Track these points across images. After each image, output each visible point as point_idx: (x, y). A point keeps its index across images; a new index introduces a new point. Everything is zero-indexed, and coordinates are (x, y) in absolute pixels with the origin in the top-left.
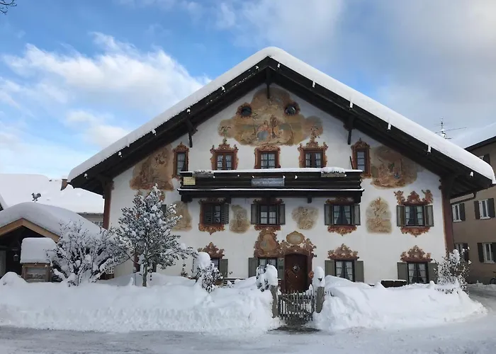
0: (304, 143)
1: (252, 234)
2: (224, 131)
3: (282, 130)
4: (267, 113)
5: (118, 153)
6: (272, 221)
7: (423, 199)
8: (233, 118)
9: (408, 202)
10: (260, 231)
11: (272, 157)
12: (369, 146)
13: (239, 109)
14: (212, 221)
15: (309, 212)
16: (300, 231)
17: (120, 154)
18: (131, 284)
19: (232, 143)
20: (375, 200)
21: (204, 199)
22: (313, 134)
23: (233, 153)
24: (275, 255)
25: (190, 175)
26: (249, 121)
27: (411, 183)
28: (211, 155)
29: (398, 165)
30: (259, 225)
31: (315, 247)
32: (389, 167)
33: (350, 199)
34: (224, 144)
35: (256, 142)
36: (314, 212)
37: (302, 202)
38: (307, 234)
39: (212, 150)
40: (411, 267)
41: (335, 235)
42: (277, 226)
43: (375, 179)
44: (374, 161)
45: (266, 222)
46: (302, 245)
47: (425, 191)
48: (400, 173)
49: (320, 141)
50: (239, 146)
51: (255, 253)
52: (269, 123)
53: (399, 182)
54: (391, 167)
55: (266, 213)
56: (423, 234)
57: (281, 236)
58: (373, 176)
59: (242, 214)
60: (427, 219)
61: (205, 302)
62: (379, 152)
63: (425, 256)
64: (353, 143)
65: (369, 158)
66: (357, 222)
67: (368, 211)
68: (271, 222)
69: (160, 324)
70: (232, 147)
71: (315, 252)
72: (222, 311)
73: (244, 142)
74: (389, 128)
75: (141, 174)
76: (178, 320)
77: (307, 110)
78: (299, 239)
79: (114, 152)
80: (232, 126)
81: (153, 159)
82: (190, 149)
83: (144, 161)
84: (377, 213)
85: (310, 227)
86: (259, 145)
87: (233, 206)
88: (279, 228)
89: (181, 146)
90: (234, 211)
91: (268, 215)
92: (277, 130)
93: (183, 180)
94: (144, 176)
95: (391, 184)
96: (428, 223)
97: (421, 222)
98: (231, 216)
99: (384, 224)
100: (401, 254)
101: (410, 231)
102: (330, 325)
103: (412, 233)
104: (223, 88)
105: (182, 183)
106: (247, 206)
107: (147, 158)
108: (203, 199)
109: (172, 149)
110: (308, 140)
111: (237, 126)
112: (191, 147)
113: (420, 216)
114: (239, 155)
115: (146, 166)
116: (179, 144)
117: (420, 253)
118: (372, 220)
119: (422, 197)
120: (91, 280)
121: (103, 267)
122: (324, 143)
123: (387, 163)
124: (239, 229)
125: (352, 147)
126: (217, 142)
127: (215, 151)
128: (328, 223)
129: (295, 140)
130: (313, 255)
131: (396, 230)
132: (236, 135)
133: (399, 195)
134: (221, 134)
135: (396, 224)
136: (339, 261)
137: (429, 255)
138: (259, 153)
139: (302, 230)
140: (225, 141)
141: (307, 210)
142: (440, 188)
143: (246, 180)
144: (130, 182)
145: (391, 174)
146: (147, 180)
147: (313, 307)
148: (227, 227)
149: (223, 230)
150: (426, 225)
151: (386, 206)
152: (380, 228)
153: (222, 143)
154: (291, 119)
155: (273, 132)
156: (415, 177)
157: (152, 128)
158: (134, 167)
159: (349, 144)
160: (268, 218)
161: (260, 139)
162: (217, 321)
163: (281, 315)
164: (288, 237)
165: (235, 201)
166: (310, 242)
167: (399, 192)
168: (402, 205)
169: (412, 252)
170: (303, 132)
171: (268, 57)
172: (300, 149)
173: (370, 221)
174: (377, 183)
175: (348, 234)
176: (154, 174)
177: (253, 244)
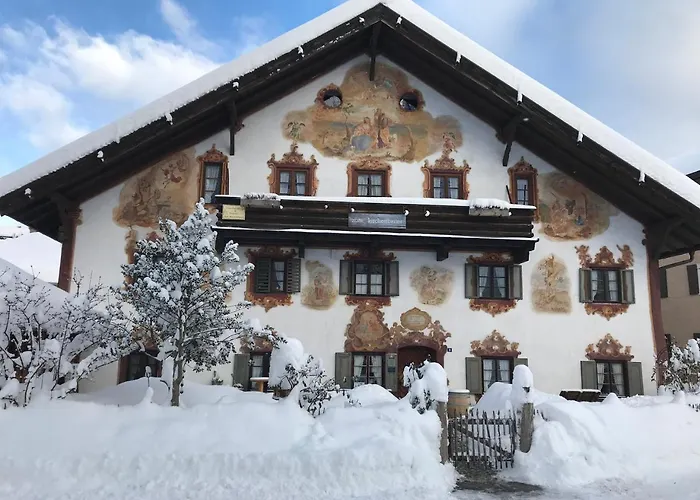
0: (432, 160)
1: (341, 312)
2: (293, 130)
3: (395, 136)
4: (371, 104)
5: (96, 153)
6: (376, 290)
7: (619, 260)
8: (310, 108)
9: (596, 263)
10: (356, 307)
11: (377, 180)
12: (535, 171)
13: (320, 94)
14: (269, 286)
15: (438, 275)
16: (423, 308)
17: (101, 154)
18: (147, 400)
19: (307, 151)
20: (546, 258)
21: (256, 249)
22: (447, 145)
23: (308, 170)
24: (381, 348)
25: (235, 201)
26: (337, 116)
27: (600, 233)
28: (269, 171)
29: (580, 203)
30: (353, 298)
31: (449, 335)
32: (567, 206)
33: (506, 257)
34: (294, 153)
35: (349, 153)
36: (447, 277)
37: (427, 259)
38: (435, 313)
39: (272, 163)
40: (601, 368)
41: (482, 315)
42: (384, 298)
43: (546, 224)
44: (543, 195)
45: (364, 292)
46: (427, 332)
47: (622, 248)
48: (584, 217)
49: (458, 158)
50: (320, 157)
51: (347, 344)
52: (372, 121)
53: (583, 231)
54: (570, 206)
55: (364, 277)
56: (619, 315)
57: (392, 315)
58: (543, 221)
59: (324, 278)
60: (625, 292)
61: (316, 438)
62: (551, 182)
63: (622, 351)
64: (511, 164)
65: (536, 191)
66: (516, 294)
67: (534, 277)
68: (373, 292)
69: (228, 487)
70: (307, 158)
71: (448, 343)
72: (360, 455)
73: (328, 152)
74: (580, 139)
75: (136, 197)
76: (267, 476)
77: (436, 105)
78: (422, 320)
79: (88, 150)
80: (308, 122)
81: (160, 174)
82: (230, 158)
83: (142, 175)
84: (549, 280)
85: (440, 301)
86: (355, 157)
87: (308, 263)
88: (387, 303)
89: (213, 151)
90: (310, 271)
91: (369, 279)
92: (386, 135)
93: (221, 210)
94: (142, 203)
95: (570, 233)
96: (626, 299)
97: (614, 297)
98: (305, 279)
99: (559, 298)
100: (586, 347)
101: (600, 310)
102: (557, 476)
103: (603, 314)
104: (301, 51)
105: (219, 216)
106: (331, 262)
107: (149, 170)
108: (253, 249)
109: (196, 155)
110: (438, 155)
111: (316, 123)
112: (232, 153)
113: (612, 286)
114: (319, 174)
115: (145, 185)
116: (209, 148)
117: (615, 346)
118: (541, 290)
119: (617, 256)
120: (56, 393)
121: (83, 365)
122: (465, 161)
123: (563, 200)
124: (318, 302)
125: (510, 171)
126: (281, 149)
127: (276, 163)
128: (470, 293)
129: (416, 153)
130: (446, 349)
131: (578, 307)
132: (314, 138)
133: (583, 251)
134: (288, 136)
135: (577, 298)
136: (487, 358)
137: (628, 349)
138: (355, 172)
139: (427, 306)
140: (294, 148)
141: (435, 272)
142: (644, 242)
143: (339, 215)
144: (114, 212)
145: (569, 217)
146: (146, 209)
147: (513, 442)
148: (296, 298)
149: (289, 303)
150: (623, 302)
151: (563, 269)
152: (553, 304)
153: (288, 150)
154: (410, 118)
155: (379, 138)
156: (605, 225)
157: (166, 111)
158: (122, 185)
159: (505, 164)
160: (369, 284)
161: (356, 149)
162: (351, 477)
163: (454, 458)
164: (403, 317)
165: (312, 254)
166: (441, 327)
167: (583, 247)
168: (588, 268)
169: (602, 345)
170: (430, 139)
171: (380, 4)
172: (425, 169)
173: (537, 293)
174: (548, 231)
175: (503, 314)
176: (161, 200)
177: (343, 329)
